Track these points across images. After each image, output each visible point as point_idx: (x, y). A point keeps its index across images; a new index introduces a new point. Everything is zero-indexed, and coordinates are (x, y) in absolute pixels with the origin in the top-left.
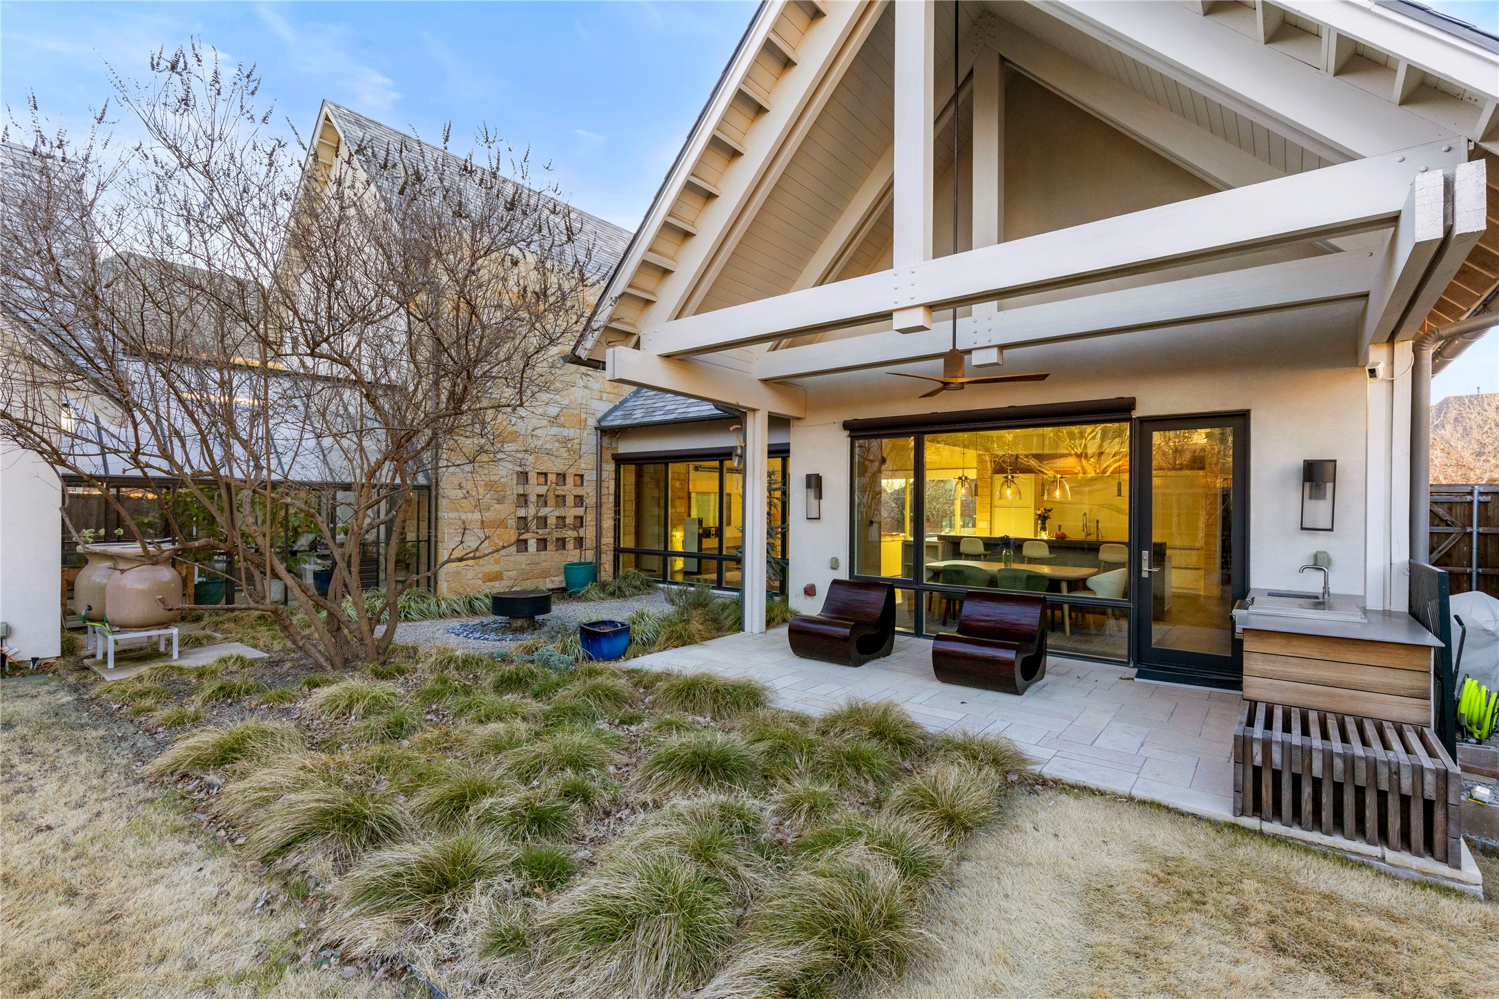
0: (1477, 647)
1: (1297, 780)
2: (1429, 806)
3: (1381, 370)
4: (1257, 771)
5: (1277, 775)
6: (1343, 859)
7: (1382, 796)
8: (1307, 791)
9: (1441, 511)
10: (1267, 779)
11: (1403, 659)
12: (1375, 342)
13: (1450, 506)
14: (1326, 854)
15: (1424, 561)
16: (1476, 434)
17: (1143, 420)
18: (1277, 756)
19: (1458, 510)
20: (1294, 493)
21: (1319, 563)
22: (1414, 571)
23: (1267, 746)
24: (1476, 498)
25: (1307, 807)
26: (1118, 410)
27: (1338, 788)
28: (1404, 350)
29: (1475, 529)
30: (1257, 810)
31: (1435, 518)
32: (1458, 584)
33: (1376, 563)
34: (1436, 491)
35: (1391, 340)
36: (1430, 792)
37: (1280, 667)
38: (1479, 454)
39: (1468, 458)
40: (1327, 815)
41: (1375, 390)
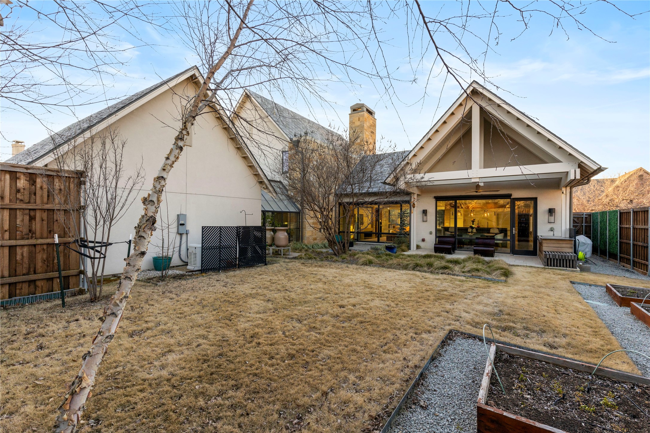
0: (581, 246)
1: (554, 259)
2: (573, 260)
3: (564, 192)
4: (548, 259)
5: (551, 259)
6: (561, 270)
7: (566, 260)
8: (555, 261)
9: (576, 219)
10: (549, 260)
11: (569, 242)
12: (563, 187)
13: (578, 218)
14: (559, 269)
15: (572, 227)
16: (587, 194)
17: (513, 199)
18: (551, 256)
19: (580, 219)
20: (546, 216)
21: (552, 230)
22: (570, 229)
23: (549, 255)
24: (584, 216)
25: (555, 264)
26: (508, 196)
27: (560, 260)
28: (568, 188)
29: (584, 224)
30: (548, 266)
31: (574, 220)
32: (578, 233)
33: (563, 228)
34: (574, 214)
35: (566, 187)
36: (573, 258)
37: (549, 245)
38: (588, 201)
39: (585, 202)
40: (558, 264)
41: (563, 196)
